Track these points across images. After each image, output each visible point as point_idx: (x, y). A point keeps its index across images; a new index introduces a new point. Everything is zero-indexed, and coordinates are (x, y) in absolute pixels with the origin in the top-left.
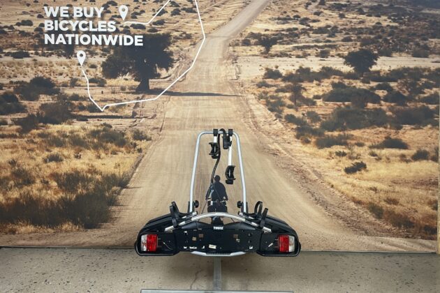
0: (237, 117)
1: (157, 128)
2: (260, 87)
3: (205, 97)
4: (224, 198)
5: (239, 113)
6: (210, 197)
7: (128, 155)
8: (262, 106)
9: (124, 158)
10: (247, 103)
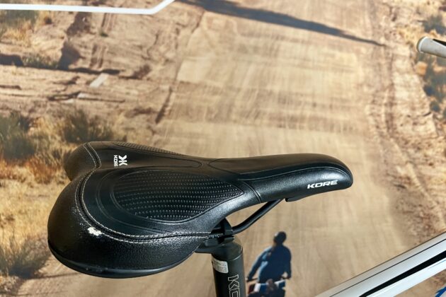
0: (359, 99)
1: (149, 111)
2: (427, 30)
3: (303, 34)
4: (285, 275)
5: (365, 89)
6: (257, 275)
7: (45, 189)
8: (416, 79)
9: (30, 198)
10: (390, 68)
